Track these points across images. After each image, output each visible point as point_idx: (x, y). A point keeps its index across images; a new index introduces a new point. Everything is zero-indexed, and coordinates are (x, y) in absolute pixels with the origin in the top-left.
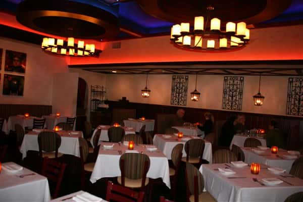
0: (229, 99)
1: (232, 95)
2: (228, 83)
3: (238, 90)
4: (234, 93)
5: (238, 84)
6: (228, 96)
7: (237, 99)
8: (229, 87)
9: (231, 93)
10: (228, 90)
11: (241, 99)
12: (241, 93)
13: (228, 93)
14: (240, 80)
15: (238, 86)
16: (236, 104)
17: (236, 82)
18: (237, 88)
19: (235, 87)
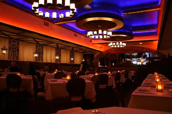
0: (12, 53)
1: (14, 51)
2: (11, 44)
3: (17, 49)
4: (15, 50)
5: (17, 45)
6: (11, 52)
7: (16, 53)
8: (12, 47)
9: (13, 50)
10: (11, 48)
11: (18, 53)
12: (18, 50)
13: (11, 50)
14: (18, 43)
15: (17, 46)
16: (16, 56)
17: (15, 44)
18: (16, 47)
19: (15, 47)
